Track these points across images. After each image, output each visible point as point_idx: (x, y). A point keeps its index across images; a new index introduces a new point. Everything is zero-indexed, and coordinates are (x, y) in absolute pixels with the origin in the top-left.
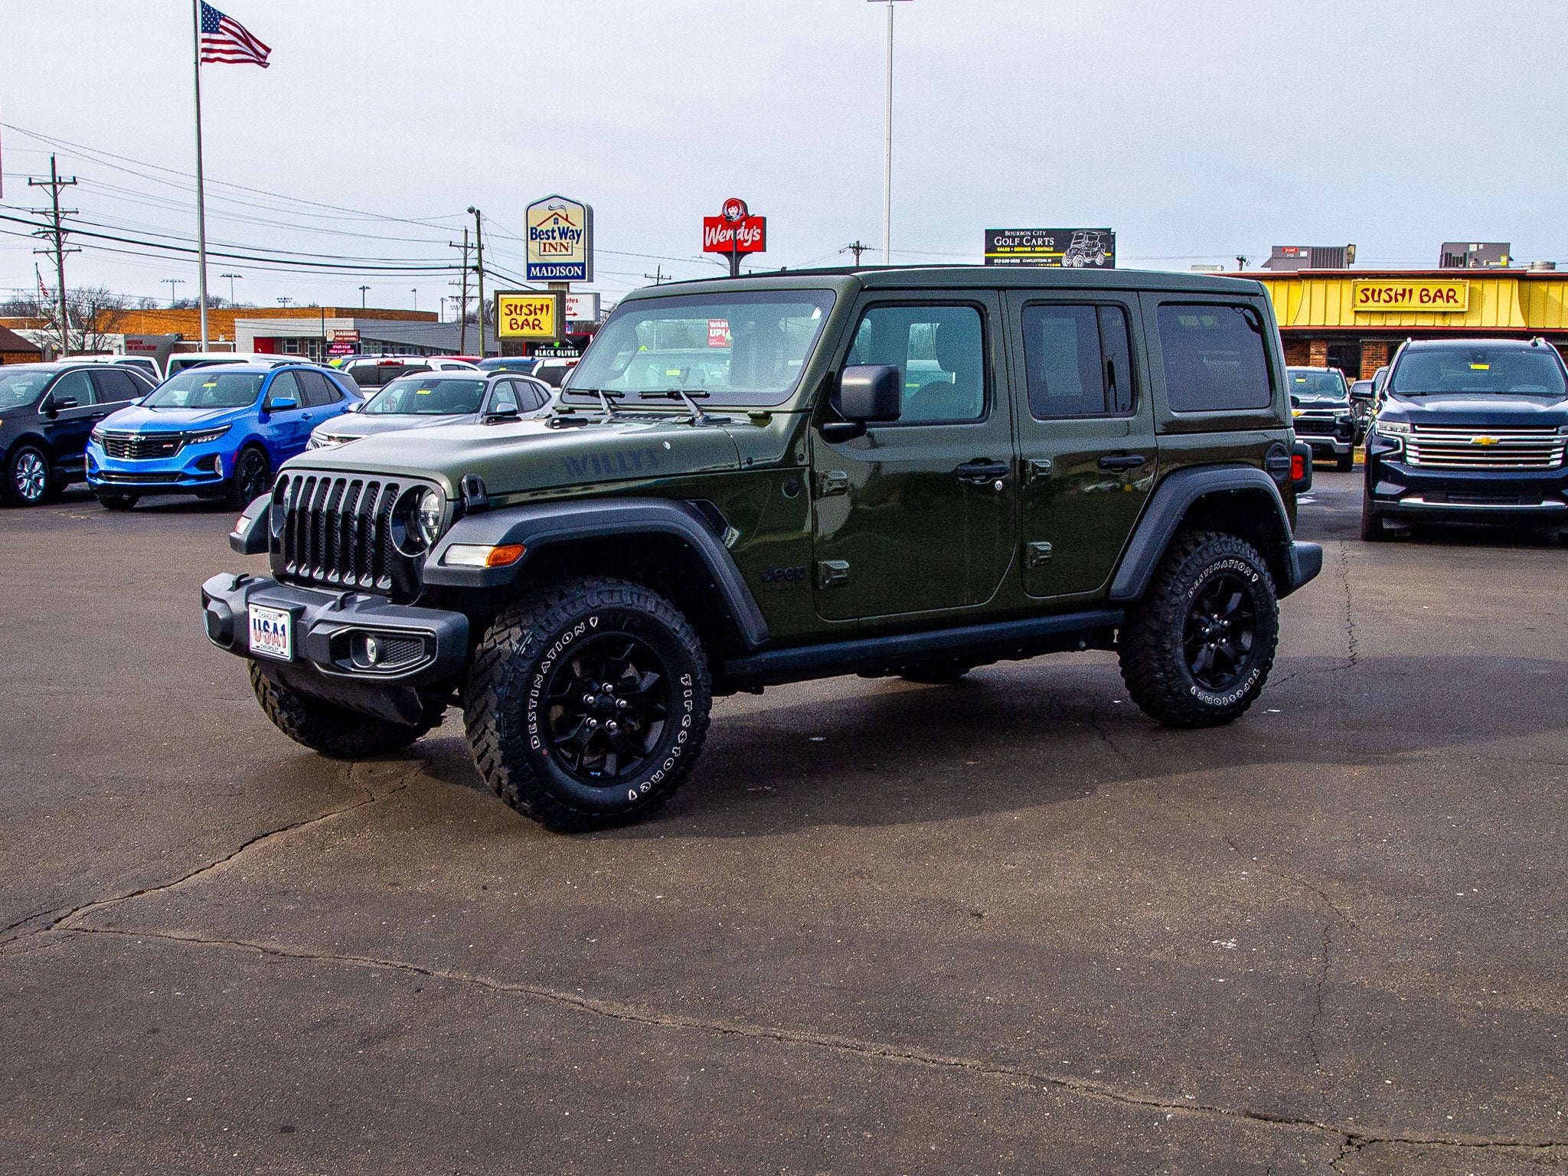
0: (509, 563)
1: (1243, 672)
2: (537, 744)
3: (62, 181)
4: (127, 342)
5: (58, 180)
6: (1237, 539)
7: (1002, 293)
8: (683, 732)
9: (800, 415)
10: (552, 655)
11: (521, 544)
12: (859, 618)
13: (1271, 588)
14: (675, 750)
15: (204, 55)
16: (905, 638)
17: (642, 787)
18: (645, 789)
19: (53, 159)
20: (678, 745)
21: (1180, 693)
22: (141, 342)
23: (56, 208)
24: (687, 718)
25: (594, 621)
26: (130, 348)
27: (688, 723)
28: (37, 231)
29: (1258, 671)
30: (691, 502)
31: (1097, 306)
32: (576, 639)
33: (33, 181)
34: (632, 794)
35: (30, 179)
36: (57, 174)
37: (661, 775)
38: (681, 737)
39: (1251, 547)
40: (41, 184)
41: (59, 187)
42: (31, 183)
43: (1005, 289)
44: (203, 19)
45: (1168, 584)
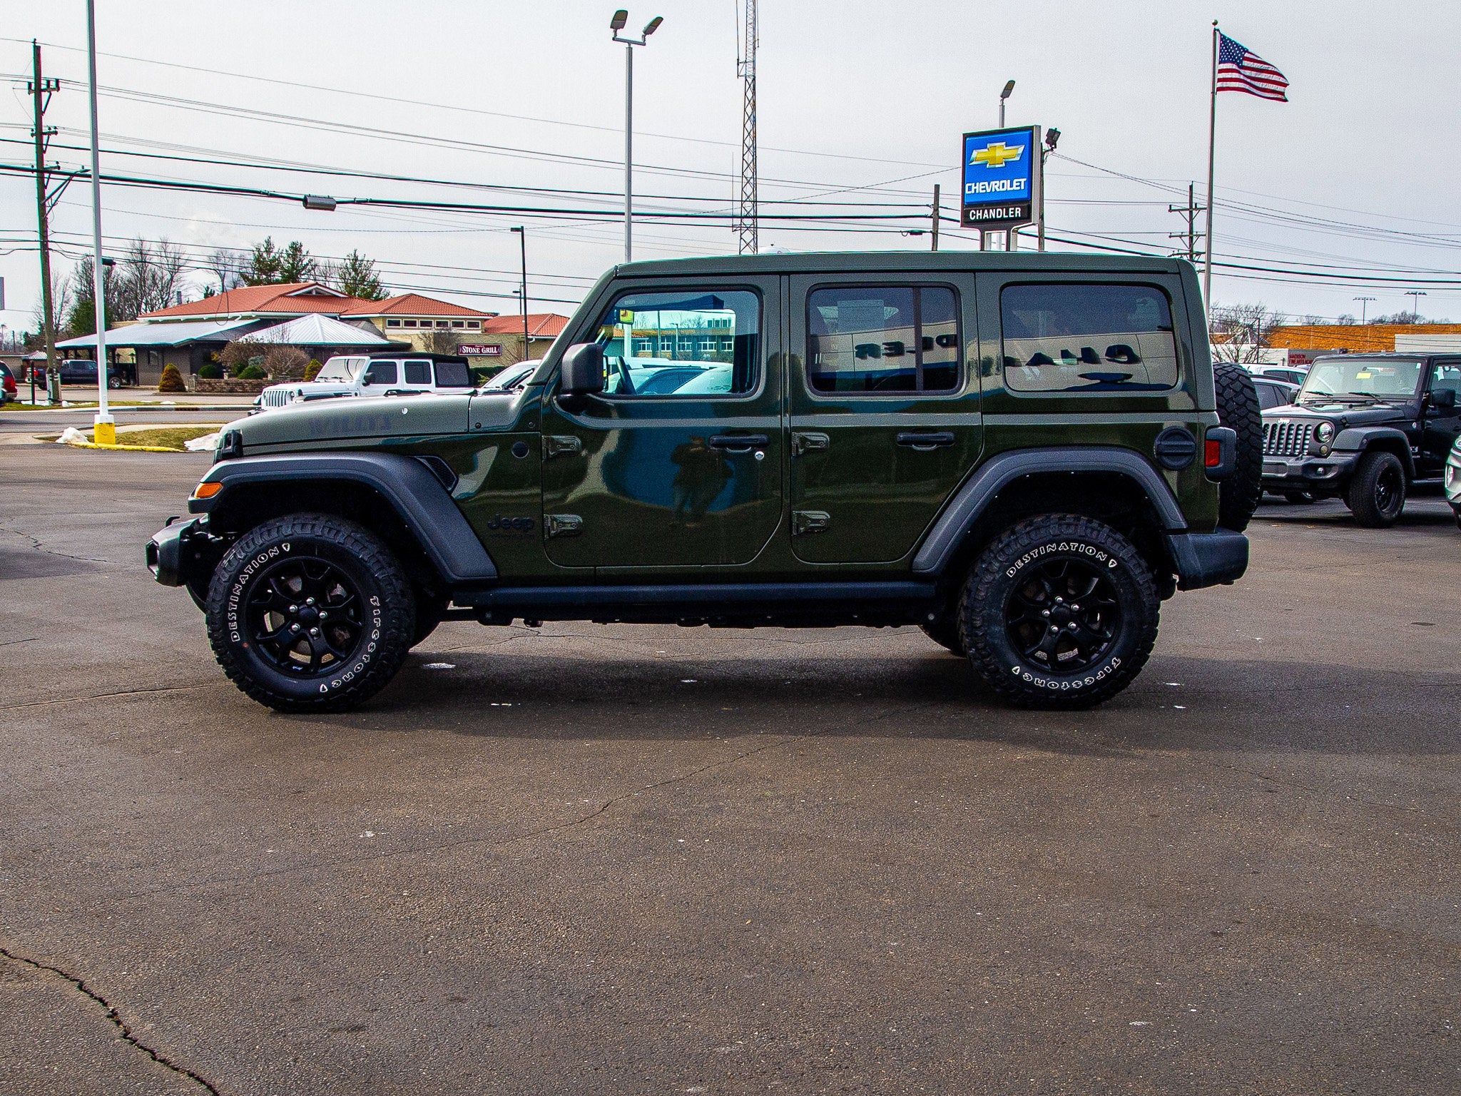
0: (207, 497)
1: (1099, 661)
2: (237, 638)
3: (1198, 207)
4: (1290, 356)
5: (1194, 207)
6: (1090, 522)
7: (785, 278)
8: (373, 644)
9: (535, 387)
10: (249, 570)
11: (219, 482)
12: (595, 566)
13: (1141, 577)
14: (365, 657)
15: (1219, 85)
16: (647, 589)
17: (334, 683)
18: (335, 685)
19: (1191, 187)
20: (368, 653)
21: (997, 671)
22: (1304, 356)
23: (1191, 231)
24: (376, 632)
25: (286, 546)
26: (1293, 362)
27: (376, 637)
28: (1172, 253)
29: (1119, 660)
30: (421, 458)
31: (916, 287)
32: (271, 561)
33: (1173, 208)
34: (323, 688)
35: (1170, 206)
36: (1194, 201)
37: (351, 676)
38: (371, 647)
39: (1111, 530)
40: (1179, 210)
41: (1195, 212)
42: (1170, 210)
43: (788, 273)
44: (1220, 51)
45: (984, 562)
